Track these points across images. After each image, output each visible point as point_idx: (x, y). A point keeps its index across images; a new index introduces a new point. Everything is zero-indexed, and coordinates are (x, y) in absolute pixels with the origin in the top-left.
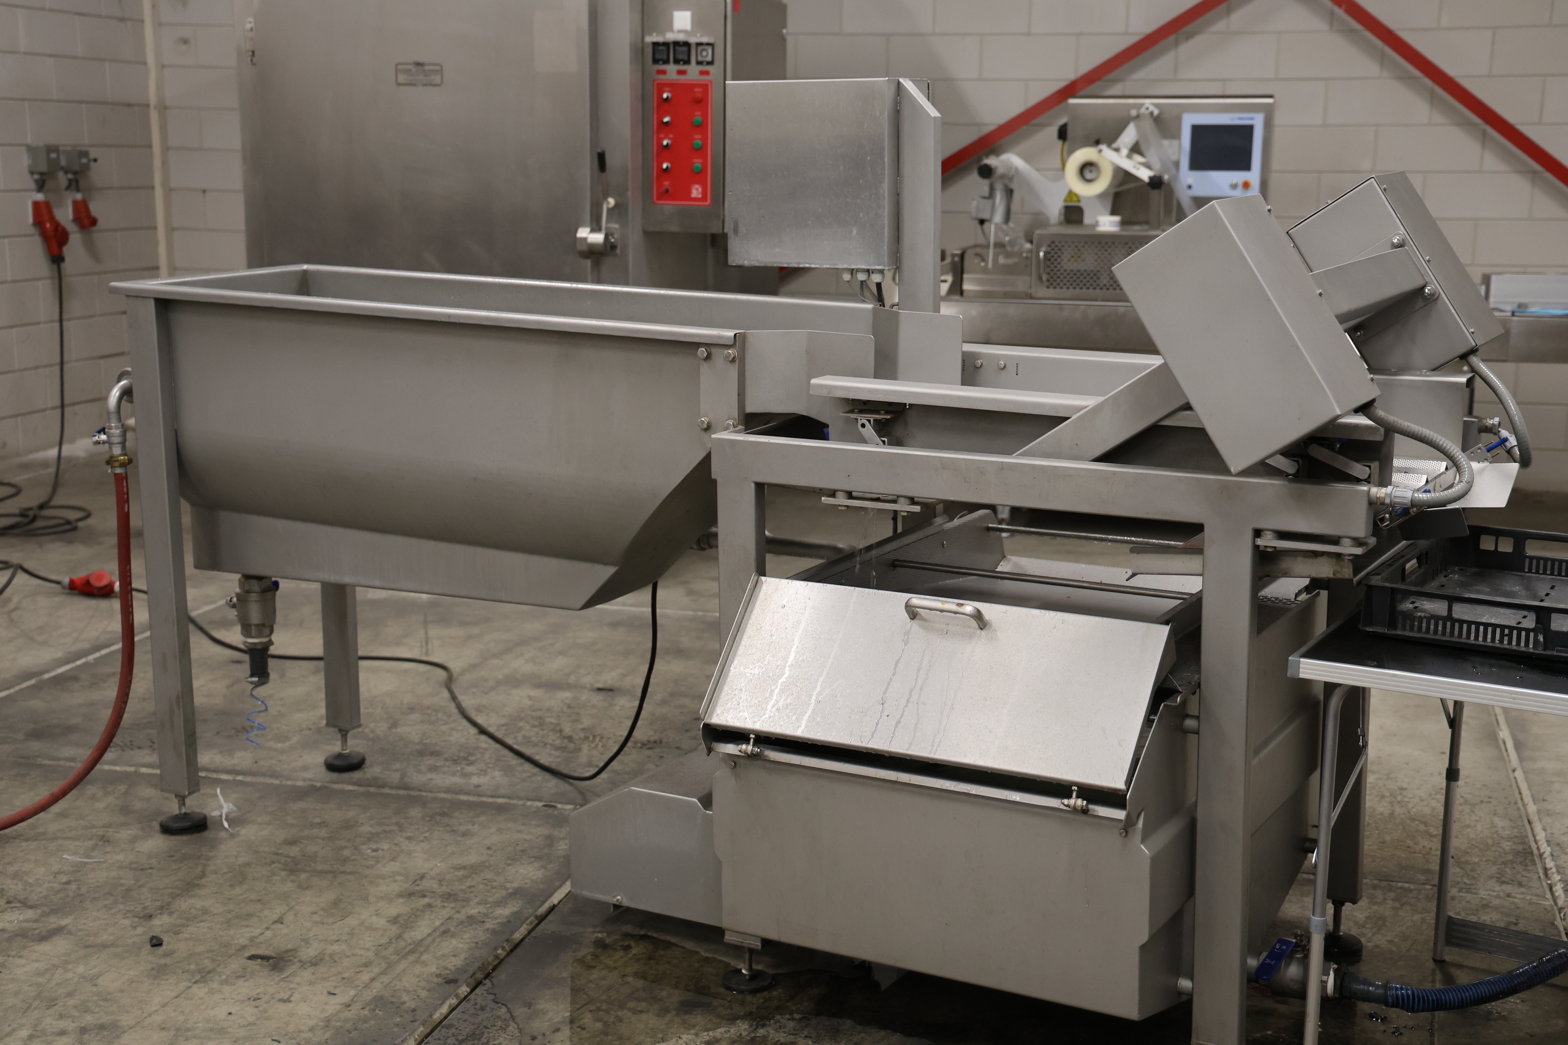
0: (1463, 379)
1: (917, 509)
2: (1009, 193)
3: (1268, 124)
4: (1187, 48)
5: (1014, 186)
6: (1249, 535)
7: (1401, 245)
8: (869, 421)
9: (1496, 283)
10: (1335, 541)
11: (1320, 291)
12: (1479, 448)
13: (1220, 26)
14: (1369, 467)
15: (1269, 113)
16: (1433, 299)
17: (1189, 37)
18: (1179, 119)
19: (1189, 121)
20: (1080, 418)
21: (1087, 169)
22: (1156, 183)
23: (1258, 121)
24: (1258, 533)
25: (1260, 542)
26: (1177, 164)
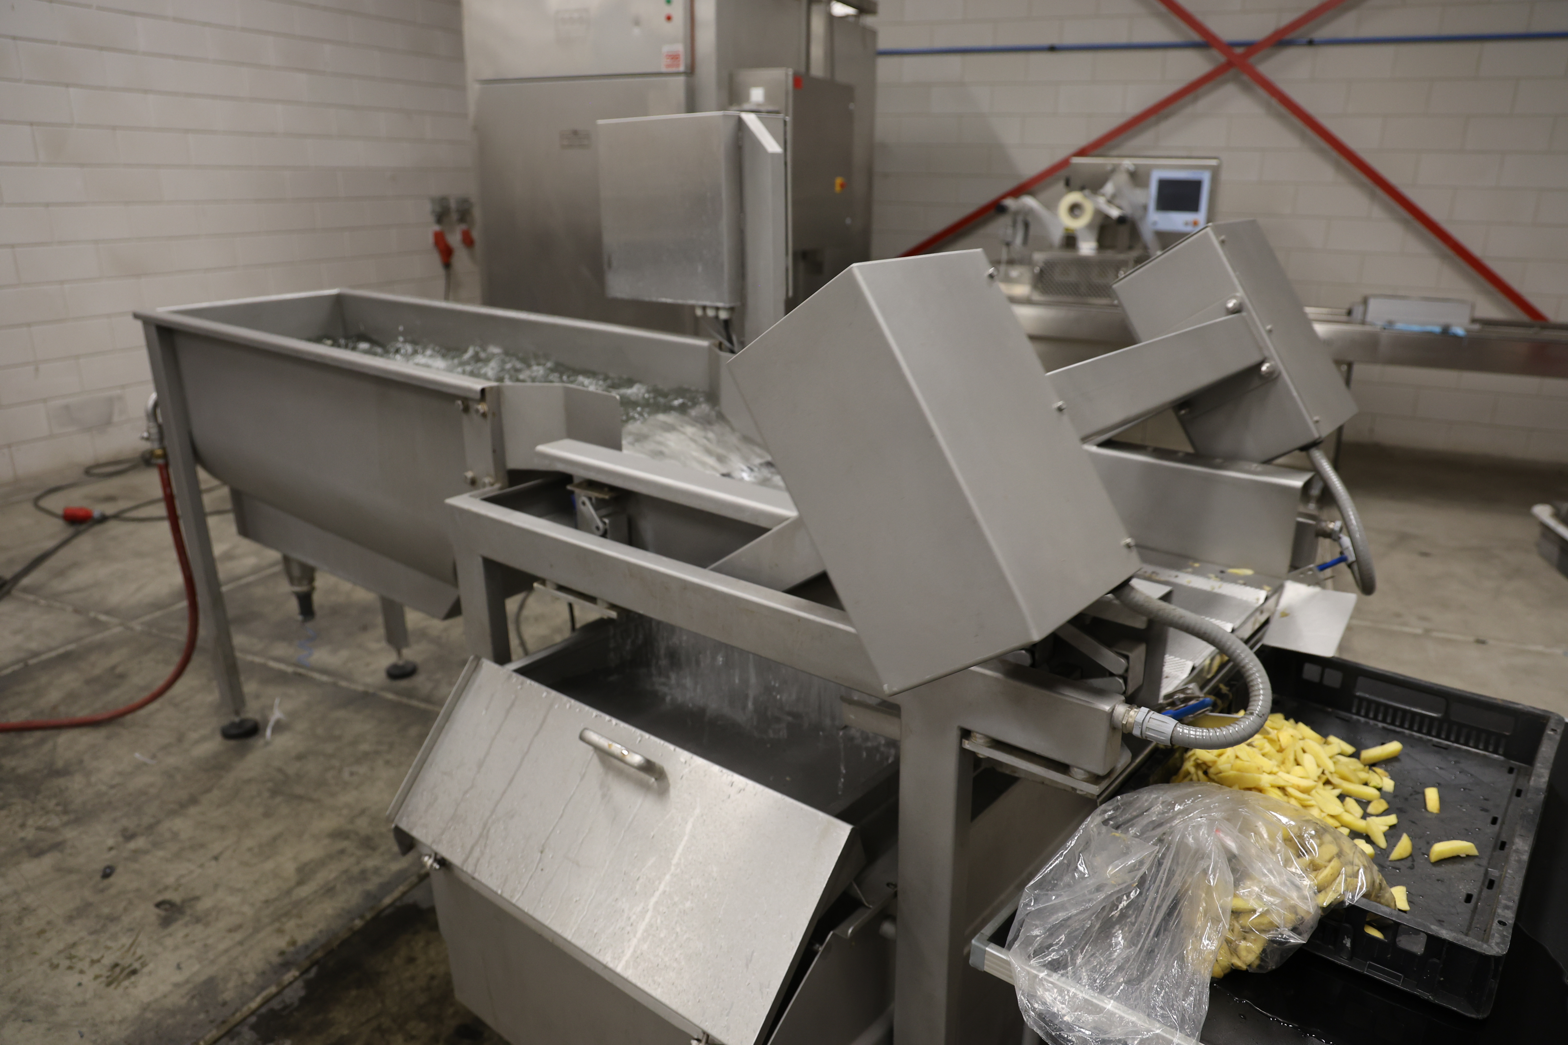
0: (1297, 482)
1: (613, 614)
2: (1027, 225)
3: (1215, 180)
4: (1166, 126)
5: (1030, 219)
6: (954, 735)
7: (1237, 310)
8: (590, 499)
9: (1373, 304)
10: (1063, 768)
11: (1060, 403)
12: (1310, 569)
13: (1189, 110)
14: (1127, 658)
15: (1215, 172)
16: (1272, 377)
17: (1167, 117)
18: (1148, 176)
19: (1156, 177)
20: (779, 532)
21: (1074, 209)
22: (1122, 220)
23: (1206, 178)
24: (966, 734)
25: (967, 745)
26: (1145, 208)
